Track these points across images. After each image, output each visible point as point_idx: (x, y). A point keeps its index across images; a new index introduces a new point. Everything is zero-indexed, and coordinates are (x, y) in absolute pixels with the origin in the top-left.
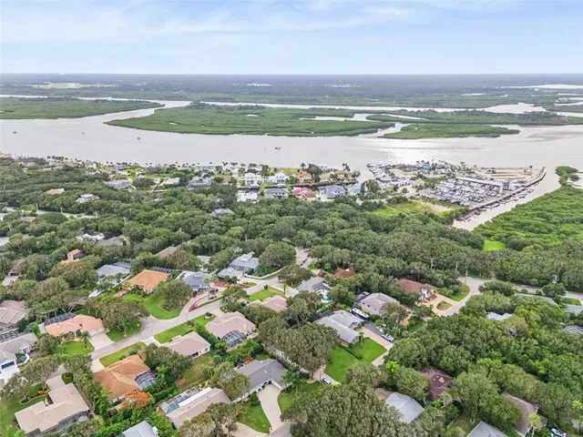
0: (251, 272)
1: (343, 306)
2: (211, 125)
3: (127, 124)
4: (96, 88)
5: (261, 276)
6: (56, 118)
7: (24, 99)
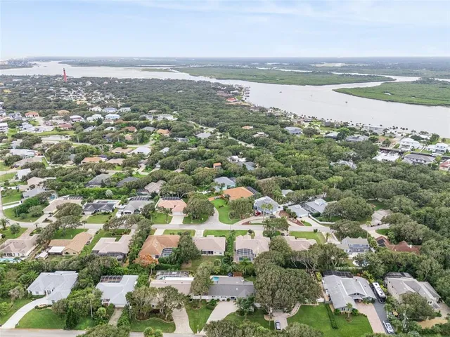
0: (317, 215)
1: (369, 275)
2: (422, 97)
3: (348, 91)
4: (353, 67)
5: (321, 220)
6: (304, 85)
7: (298, 73)
